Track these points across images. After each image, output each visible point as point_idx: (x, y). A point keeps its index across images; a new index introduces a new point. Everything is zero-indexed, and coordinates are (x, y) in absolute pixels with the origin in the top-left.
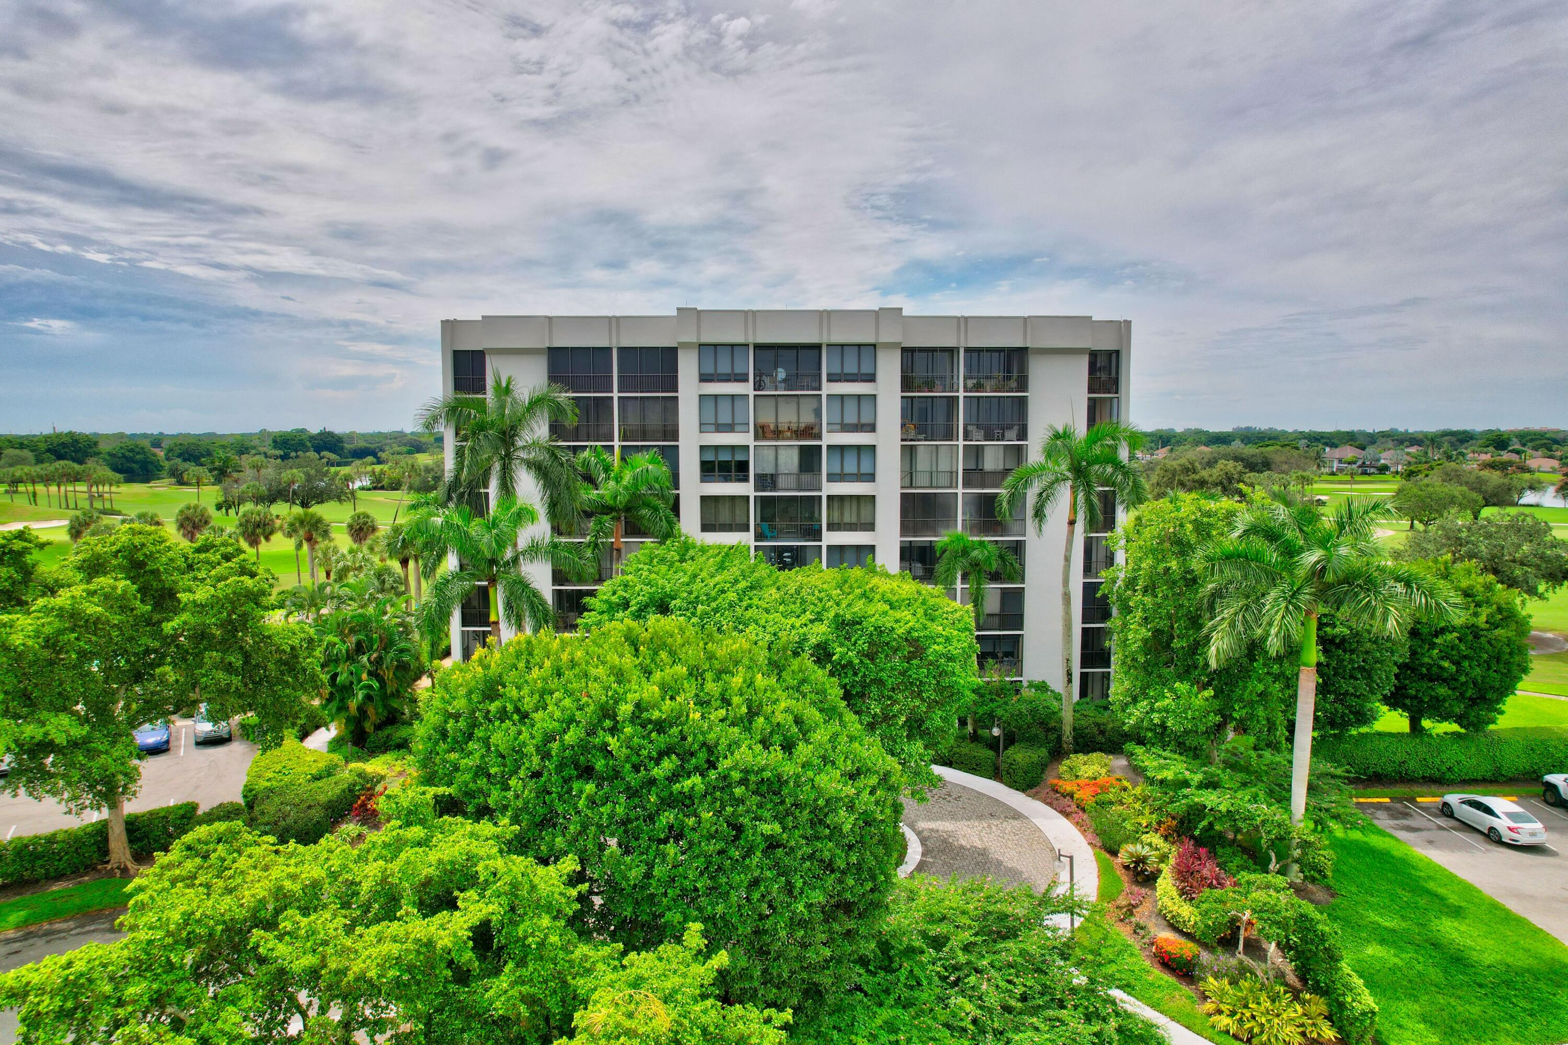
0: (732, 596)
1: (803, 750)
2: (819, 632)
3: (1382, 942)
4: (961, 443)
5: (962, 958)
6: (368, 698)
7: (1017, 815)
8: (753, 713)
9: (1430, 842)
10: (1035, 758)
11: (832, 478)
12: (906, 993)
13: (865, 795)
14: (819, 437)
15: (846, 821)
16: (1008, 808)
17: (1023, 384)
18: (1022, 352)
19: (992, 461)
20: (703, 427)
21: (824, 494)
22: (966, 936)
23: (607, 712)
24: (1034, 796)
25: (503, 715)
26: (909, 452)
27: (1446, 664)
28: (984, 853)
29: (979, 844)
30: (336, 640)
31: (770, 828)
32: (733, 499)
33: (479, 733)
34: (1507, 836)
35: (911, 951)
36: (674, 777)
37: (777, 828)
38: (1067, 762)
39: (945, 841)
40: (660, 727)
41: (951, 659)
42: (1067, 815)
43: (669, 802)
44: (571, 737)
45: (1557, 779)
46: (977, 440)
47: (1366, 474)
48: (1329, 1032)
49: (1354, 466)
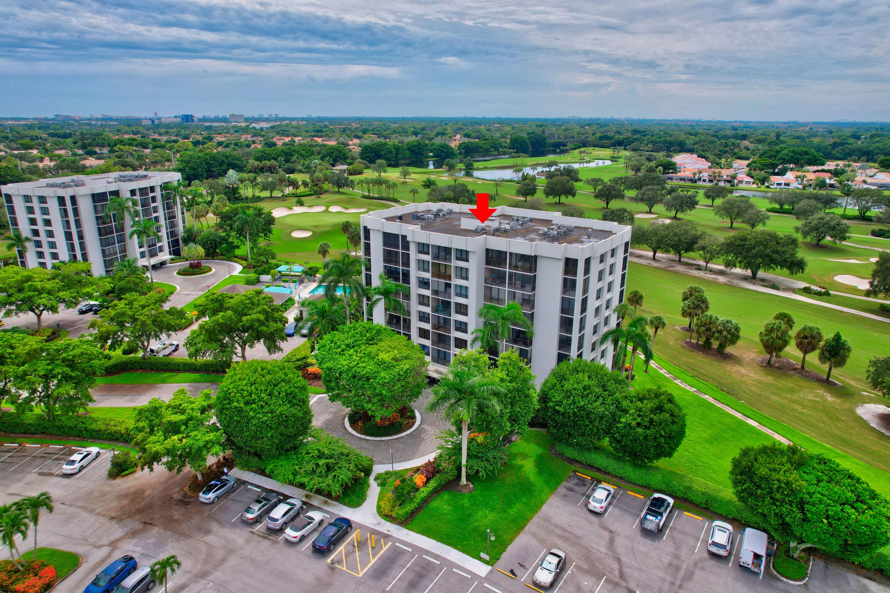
4: (507, 289)
9: (564, 495)
11: (455, 295)
14: (450, 280)
17: (535, 270)
19: (519, 298)
20: (419, 269)
21: (452, 301)
26: (488, 289)
32: (426, 296)
45: (656, 496)
46: (516, 288)
48: (394, 515)
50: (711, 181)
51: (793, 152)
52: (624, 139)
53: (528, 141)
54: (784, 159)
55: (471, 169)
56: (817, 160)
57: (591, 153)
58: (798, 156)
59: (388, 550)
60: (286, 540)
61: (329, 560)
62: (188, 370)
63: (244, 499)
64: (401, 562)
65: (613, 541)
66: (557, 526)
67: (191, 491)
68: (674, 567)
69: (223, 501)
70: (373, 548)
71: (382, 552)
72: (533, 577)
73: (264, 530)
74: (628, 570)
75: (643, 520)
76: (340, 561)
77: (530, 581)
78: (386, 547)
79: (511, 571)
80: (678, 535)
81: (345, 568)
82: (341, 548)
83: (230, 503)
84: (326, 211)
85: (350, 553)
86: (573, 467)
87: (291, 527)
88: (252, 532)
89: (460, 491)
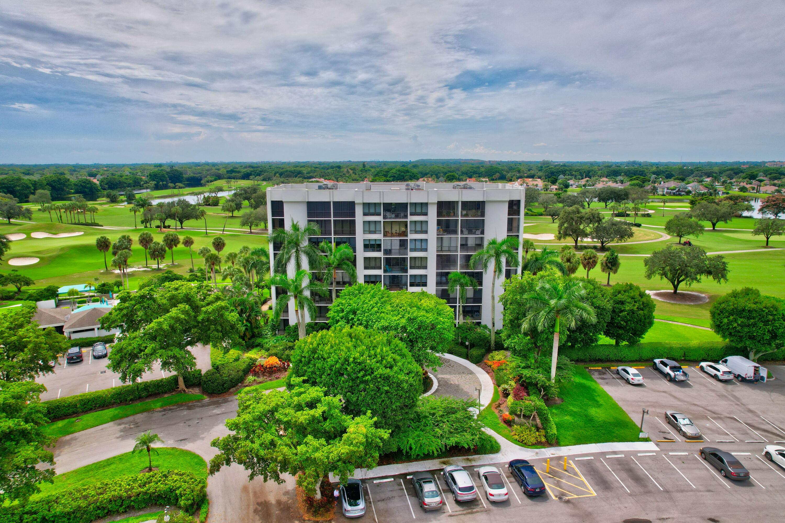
0: (376, 309)
1: (395, 368)
2: (403, 321)
3: (571, 415)
4: (459, 236)
5: (439, 419)
6: (246, 329)
7: (471, 373)
8: (383, 358)
9: (607, 383)
10: (480, 353)
11: (412, 250)
12: (423, 428)
13: (411, 379)
14: (407, 236)
15: (405, 386)
16: (470, 370)
17: (483, 214)
18: (483, 202)
19: (471, 243)
20: (365, 232)
21: (409, 256)
22: (441, 413)
23: (346, 360)
24: (479, 366)
25: (318, 358)
26: (440, 240)
27: (622, 323)
28: (458, 386)
29: (457, 383)
30: (234, 308)
31: (386, 388)
32: (376, 258)
33: (312, 362)
34: (631, 381)
35: (426, 417)
36: (363, 376)
37: (388, 388)
38: (491, 354)
39: (446, 382)
40: (360, 364)
41: (444, 329)
42: (488, 373)
43: (362, 382)
44: (338, 366)
45: (657, 361)
46: (466, 235)
47: (680, 195)
48: (543, 440)
49: (674, 191)
51: (399, 171)
53: (167, 176)
54: (394, 176)
55: (133, 200)
56: (415, 176)
57: (237, 182)
58: (403, 174)
59: (579, 467)
60: (494, 503)
61: (554, 498)
62: (91, 409)
63: (389, 494)
64: (601, 469)
65: (675, 397)
66: (635, 401)
67: (322, 515)
68: (722, 396)
69: (371, 506)
70: (566, 471)
71: (577, 470)
72: (684, 435)
73: (458, 508)
74: (709, 408)
75: (675, 375)
76: (563, 494)
77: (684, 439)
78: (573, 466)
79: (665, 438)
80: (694, 380)
81: (576, 496)
82: (545, 484)
83: (381, 505)
84: (29, 238)
85: (558, 484)
86: (582, 366)
87: (491, 486)
88: (451, 516)
89: (556, 404)
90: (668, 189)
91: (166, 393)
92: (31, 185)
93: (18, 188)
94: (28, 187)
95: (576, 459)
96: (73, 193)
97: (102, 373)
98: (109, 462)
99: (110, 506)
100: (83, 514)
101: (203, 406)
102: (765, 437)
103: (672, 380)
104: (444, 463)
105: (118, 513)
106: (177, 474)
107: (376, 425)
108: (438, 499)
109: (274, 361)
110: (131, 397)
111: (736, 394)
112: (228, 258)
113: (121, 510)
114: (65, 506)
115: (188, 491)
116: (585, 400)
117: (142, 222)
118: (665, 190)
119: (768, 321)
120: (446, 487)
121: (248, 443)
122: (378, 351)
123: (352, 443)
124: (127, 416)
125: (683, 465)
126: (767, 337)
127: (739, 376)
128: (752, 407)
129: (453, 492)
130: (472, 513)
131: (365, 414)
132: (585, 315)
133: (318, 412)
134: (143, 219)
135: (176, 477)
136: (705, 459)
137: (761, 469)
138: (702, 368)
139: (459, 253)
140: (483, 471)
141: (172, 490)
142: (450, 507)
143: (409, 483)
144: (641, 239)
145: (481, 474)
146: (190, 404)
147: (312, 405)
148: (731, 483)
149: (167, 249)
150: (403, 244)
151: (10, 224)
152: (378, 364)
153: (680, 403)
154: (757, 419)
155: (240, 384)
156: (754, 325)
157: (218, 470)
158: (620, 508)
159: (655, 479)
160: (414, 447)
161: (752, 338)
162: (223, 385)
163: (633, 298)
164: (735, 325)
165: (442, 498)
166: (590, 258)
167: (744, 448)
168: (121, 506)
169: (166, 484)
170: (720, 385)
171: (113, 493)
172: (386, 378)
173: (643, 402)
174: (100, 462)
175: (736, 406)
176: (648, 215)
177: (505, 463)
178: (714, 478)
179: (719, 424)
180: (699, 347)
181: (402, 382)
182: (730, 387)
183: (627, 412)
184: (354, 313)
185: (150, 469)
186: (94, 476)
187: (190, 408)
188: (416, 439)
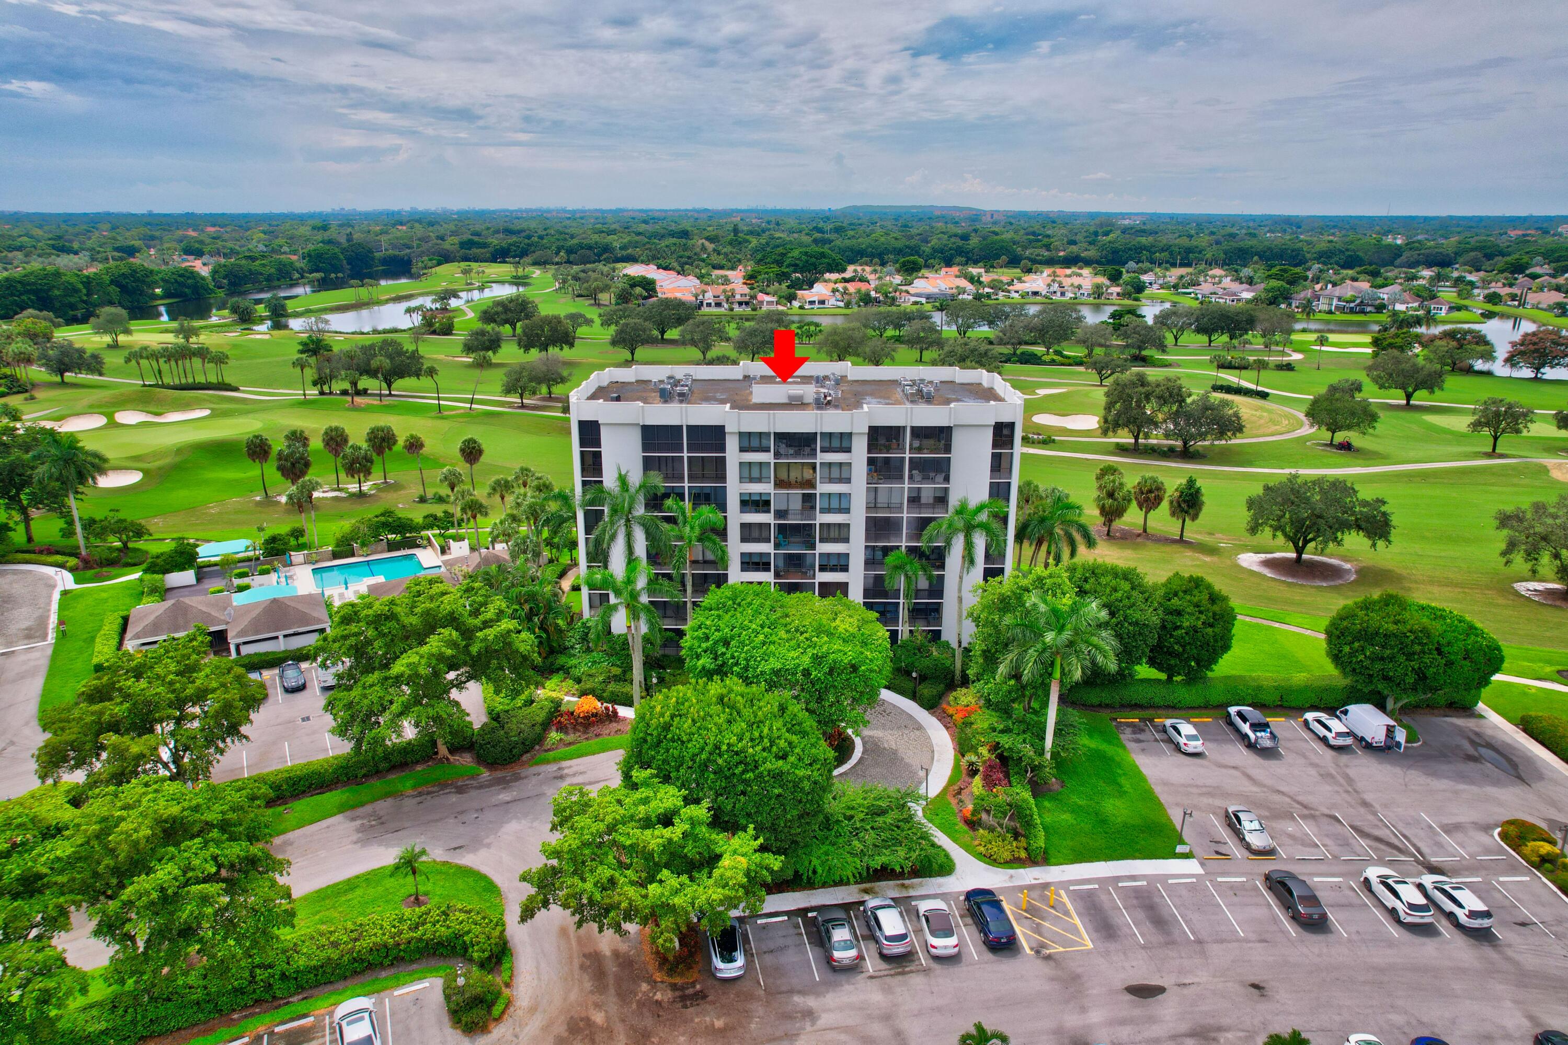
0: (761, 637)
2: (806, 661)
3: (1073, 812)
4: (906, 486)
5: (858, 825)
7: (919, 727)
8: (772, 743)
9: (1143, 750)
10: (935, 692)
11: (823, 511)
12: (834, 840)
14: (813, 486)
15: (806, 785)
16: (917, 722)
17: (948, 449)
18: (950, 428)
19: (926, 497)
20: (742, 479)
21: (817, 522)
22: (862, 816)
23: (717, 747)
24: (933, 714)
25: (673, 740)
26: (873, 492)
28: (895, 752)
29: (894, 747)
30: (517, 607)
31: (776, 791)
32: (760, 525)
34: (1183, 747)
35: (838, 821)
36: (743, 772)
37: (781, 790)
38: (954, 693)
39: (876, 745)
40: (737, 753)
42: (947, 728)
43: (741, 782)
44: (704, 756)
45: (1233, 710)
46: (918, 482)
47: (1363, 312)
48: (1023, 855)
49: (1352, 305)
50: (718, 305)
51: (806, 254)
52: (510, 245)
53: (342, 257)
54: (796, 265)
55: (283, 316)
57: (483, 272)
58: (813, 260)
59: (1073, 901)
60: (937, 959)
61: (1028, 951)
62: (304, 792)
63: (781, 942)
64: (1107, 905)
65: (1249, 777)
66: (1183, 785)
67: (681, 974)
68: (1327, 776)
69: (753, 961)
70: (1052, 907)
71: (1070, 906)
72: (1248, 847)
73: (883, 965)
74: (1300, 798)
75: (1256, 740)
76: (1043, 946)
77: (1246, 853)
78: (1065, 899)
79: (1217, 853)
80: (1289, 745)
81: (1061, 949)
82: (1018, 929)
83: (768, 958)
84: (113, 425)
85: (1038, 929)
86: (1105, 715)
87: (934, 934)
88: (871, 977)
89: (1050, 790)
90: (1339, 299)
91: (417, 762)
92: (80, 286)
93: (57, 292)
94: (76, 291)
95: (1071, 888)
96: (162, 298)
97: (303, 720)
98: (351, 885)
99: (371, 958)
100: (334, 969)
101: (481, 787)
102: (1375, 850)
103: (1251, 746)
104: (866, 891)
105: (382, 966)
106: (461, 910)
107: (763, 849)
108: (853, 953)
109: (591, 704)
110: (363, 771)
111: (1351, 772)
112: (494, 489)
113: (386, 962)
114: (309, 958)
115: (482, 938)
116: (1101, 783)
117: (315, 384)
118: (1335, 302)
119: (1414, 653)
120: (866, 932)
121: (576, 880)
122: (766, 731)
123: (727, 885)
124: (363, 805)
125: (1236, 899)
126: (1410, 679)
127: (1362, 739)
128: (1369, 797)
129: (877, 942)
130: (903, 973)
131: (744, 829)
132: (1100, 659)
133: (675, 832)
134: (316, 377)
135: (462, 916)
136: (1270, 888)
137: (1350, 905)
138: (1306, 723)
139: (905, 515)
140: (924, 906)
141: (458, 936)
142: (871, 964)
143: (811, 924)
144: (1260, 432)
145: (921, 913)
146: (460, 783)
147: (667, 820)
148: (1300, 930)
149: (375, 456)
150: (808, 500)
151: (64, 384)
152: (765, 754)
153: (1255, 789)
154: (1371, 817)
155: (537, 747)
156: (1392, 658)
157: (532, 916)
158: (1123, 968)
159: (1186, 922)
160: (819, 870)
161: (1386, 678)
162: (511, 751)
163: (1198, 606)
164: (1361, 657)
165: (860, 950)
166: (1150, 491)
167: (1335, 869)
168: (387, 956)
169: (448, 927)
170: (1330, 753)
171: (373, 939)
172: (778, 776)
173: (1197, 786)
174: (338, 884)
175: (1345, 795)
176: (1289, 367)
177: (960, 893)
178: (1275, 920)
179: (1308, 828)
180: (1307, 687)
181: (801, 780)
182: (1344, 759)
183: (1166, 806)
184: (727, 643)
185: (418, 901)
186: (334, 907)
187: (460, 790)
188: (823, 857)
